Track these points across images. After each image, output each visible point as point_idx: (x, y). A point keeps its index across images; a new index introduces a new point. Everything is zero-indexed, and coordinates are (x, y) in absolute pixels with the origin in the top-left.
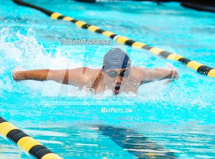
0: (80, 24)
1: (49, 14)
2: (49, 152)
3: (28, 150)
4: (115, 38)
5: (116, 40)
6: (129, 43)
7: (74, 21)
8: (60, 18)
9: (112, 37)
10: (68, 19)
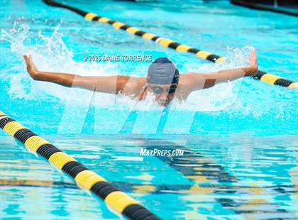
0: (118, 25)
1: (83, 14)
2: (85, 169)
3: (61, 167)
4: (157, 40)
5: (159, 42)
6: (173, 46)
7: (111, 23)
8: (96, 19)
9: (154, 39)
10: (104, 20)
